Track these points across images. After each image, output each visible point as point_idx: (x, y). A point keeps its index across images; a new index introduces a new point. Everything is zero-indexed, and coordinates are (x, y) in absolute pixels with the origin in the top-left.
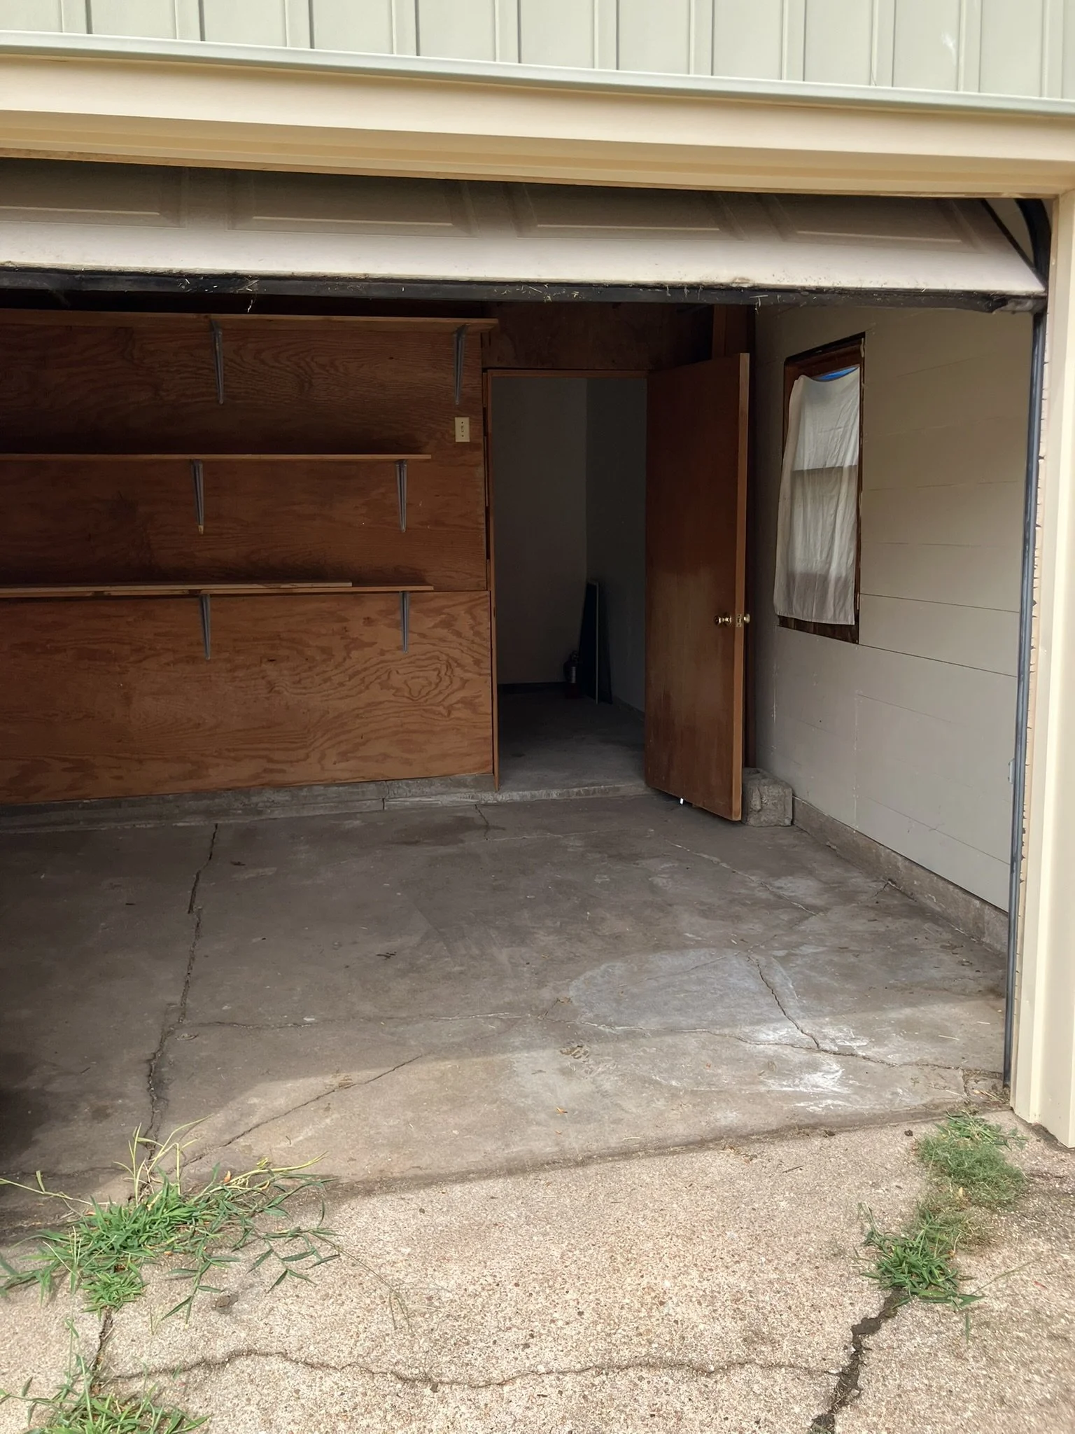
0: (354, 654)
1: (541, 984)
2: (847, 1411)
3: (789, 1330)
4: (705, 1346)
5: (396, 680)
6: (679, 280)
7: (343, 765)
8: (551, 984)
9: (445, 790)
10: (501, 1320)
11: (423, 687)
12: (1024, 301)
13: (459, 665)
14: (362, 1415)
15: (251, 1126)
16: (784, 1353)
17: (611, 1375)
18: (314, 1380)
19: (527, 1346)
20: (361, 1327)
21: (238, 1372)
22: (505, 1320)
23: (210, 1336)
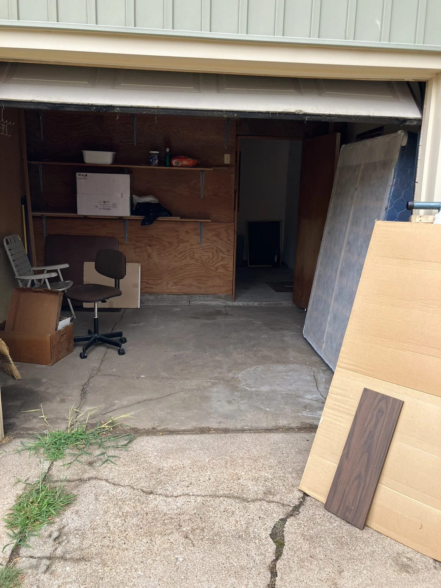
0: (181, 245)
1: (230, 371)
2: (292, 518)
3: (281, 491)
4: (250, 493)
5: (197, 256)
6: (275, 111)
7: (174, 287)
8: (233, 372)
9: (213, 299)
10: (182, 478)
11: (207, 259)
12: (413, 121)
13: (222, 252)
14: (128, 500)
15: (113, 409)
16: (277, 498)
17: (214, 498)
18: (114, 489)
19: (188, 487)
20: (134, 475)
21: (90, 483)
22: (183, 478)
23: (84, 472)
